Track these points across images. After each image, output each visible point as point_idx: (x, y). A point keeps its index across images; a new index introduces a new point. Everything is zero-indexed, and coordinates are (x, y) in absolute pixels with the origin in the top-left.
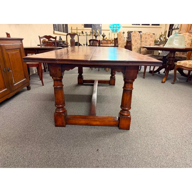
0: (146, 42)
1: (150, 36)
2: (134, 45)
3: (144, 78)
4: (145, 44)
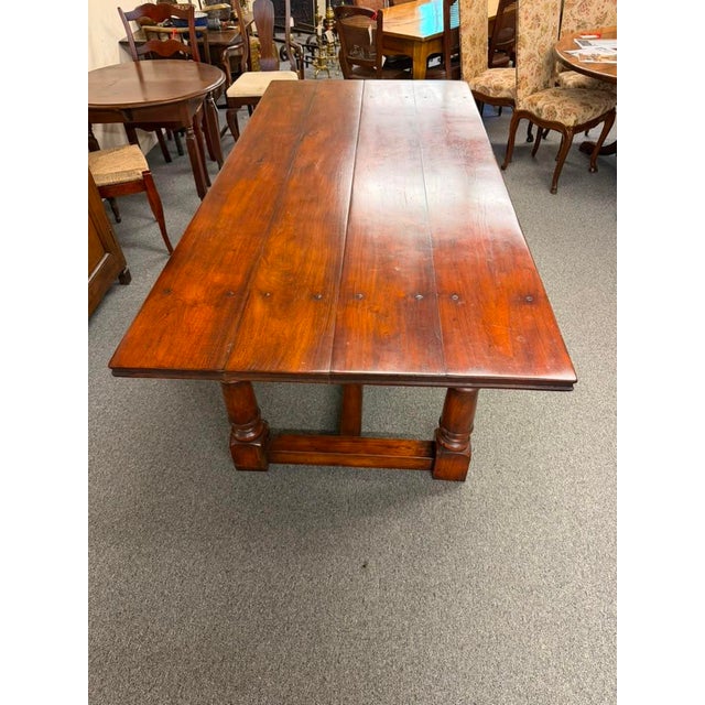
0: (585, 6)
2: (528, 40)
3: (553, 191)
4: (577, 17)
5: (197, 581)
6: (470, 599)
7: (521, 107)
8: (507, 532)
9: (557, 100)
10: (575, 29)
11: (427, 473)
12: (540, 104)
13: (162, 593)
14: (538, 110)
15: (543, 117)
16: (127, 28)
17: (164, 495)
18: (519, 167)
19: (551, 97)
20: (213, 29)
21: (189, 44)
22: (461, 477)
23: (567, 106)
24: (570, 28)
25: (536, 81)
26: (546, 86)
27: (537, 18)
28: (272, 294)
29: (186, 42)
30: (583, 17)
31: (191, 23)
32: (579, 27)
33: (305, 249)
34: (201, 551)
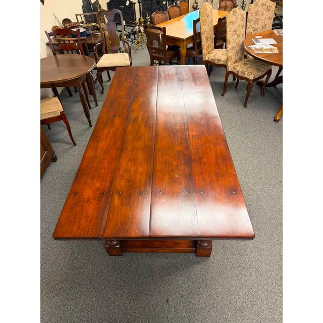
0: (256, 21)
1: (266, 8)
2: (232, 41)
3: (245, 106)
4: (253, 26)
5: (94, 311)
6: (213, 315)
7: (229, 69)
8: (229, 281)
9: (246, 67)
10: (252, 31)
11: (193, 254)
12: (238, 69)
13: (79, 318)
14: (237, 71)
15: (240, 74)
16: (49, 39)
17: (78, 269)
18: (229, 94)
19: (243, 66)
20: (89, 35)
21: (78, 45)
22: (209, 255)
23: (250, 70)
24: (250, 31)
25: (236, 57)
26: (240, 59)
27: (235, 31)
28: (122, 193)
29: (77, 44)
30: (256, 26)
31: (79, 35)
32: (254, 31)
33: (136, 166)
34: (95, 297)
